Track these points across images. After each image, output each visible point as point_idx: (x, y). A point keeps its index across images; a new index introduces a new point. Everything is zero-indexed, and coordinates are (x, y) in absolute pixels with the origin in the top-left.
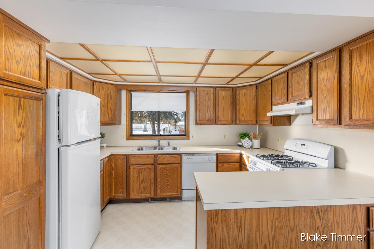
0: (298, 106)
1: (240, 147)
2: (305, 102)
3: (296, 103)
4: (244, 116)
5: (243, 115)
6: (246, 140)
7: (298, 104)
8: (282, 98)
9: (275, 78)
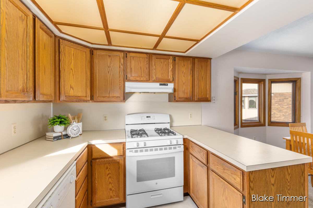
0: (160, 86)
1: (58, 140)
2: (167, 84)
3: (158, 84)
4: (73, 89)
5: (71, 87)
6: (73, 125)
7: (161, 85)
8: (142, 76)
9: (132, 54)
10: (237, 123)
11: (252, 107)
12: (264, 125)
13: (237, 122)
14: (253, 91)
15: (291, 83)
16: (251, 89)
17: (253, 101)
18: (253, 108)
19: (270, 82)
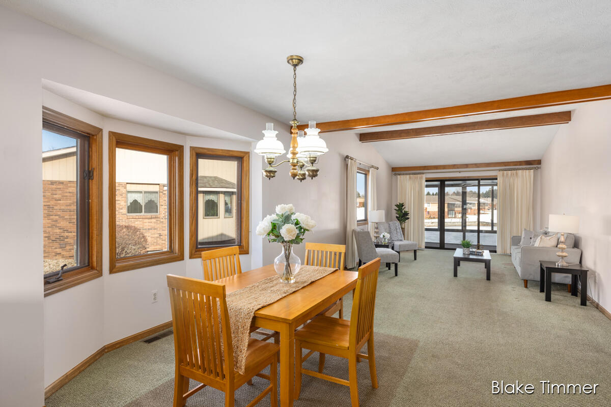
10: (95, 264)
11: (211, 214)
12: (181, 258)
13: (95, 259)
14: (213, 181)
15: (236, 162)
16: (211, 177)
17: (213, 201)
18: (212, 216)
19: (194, 154)
